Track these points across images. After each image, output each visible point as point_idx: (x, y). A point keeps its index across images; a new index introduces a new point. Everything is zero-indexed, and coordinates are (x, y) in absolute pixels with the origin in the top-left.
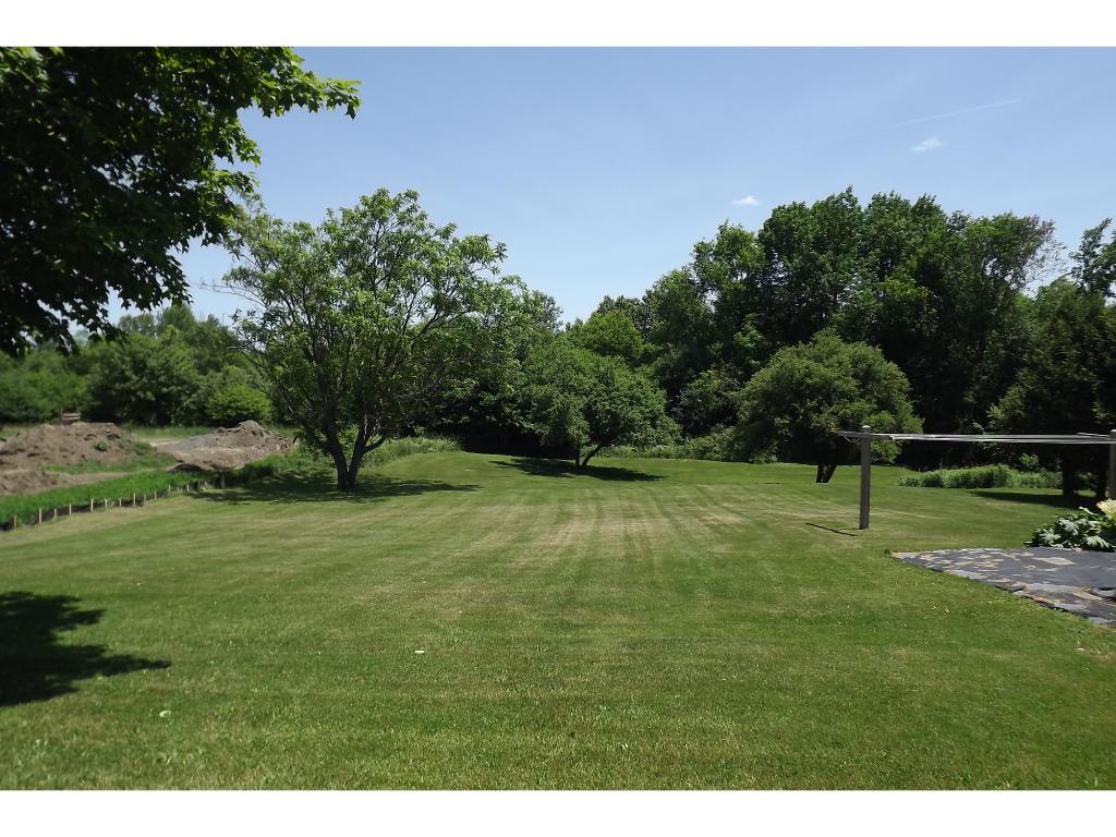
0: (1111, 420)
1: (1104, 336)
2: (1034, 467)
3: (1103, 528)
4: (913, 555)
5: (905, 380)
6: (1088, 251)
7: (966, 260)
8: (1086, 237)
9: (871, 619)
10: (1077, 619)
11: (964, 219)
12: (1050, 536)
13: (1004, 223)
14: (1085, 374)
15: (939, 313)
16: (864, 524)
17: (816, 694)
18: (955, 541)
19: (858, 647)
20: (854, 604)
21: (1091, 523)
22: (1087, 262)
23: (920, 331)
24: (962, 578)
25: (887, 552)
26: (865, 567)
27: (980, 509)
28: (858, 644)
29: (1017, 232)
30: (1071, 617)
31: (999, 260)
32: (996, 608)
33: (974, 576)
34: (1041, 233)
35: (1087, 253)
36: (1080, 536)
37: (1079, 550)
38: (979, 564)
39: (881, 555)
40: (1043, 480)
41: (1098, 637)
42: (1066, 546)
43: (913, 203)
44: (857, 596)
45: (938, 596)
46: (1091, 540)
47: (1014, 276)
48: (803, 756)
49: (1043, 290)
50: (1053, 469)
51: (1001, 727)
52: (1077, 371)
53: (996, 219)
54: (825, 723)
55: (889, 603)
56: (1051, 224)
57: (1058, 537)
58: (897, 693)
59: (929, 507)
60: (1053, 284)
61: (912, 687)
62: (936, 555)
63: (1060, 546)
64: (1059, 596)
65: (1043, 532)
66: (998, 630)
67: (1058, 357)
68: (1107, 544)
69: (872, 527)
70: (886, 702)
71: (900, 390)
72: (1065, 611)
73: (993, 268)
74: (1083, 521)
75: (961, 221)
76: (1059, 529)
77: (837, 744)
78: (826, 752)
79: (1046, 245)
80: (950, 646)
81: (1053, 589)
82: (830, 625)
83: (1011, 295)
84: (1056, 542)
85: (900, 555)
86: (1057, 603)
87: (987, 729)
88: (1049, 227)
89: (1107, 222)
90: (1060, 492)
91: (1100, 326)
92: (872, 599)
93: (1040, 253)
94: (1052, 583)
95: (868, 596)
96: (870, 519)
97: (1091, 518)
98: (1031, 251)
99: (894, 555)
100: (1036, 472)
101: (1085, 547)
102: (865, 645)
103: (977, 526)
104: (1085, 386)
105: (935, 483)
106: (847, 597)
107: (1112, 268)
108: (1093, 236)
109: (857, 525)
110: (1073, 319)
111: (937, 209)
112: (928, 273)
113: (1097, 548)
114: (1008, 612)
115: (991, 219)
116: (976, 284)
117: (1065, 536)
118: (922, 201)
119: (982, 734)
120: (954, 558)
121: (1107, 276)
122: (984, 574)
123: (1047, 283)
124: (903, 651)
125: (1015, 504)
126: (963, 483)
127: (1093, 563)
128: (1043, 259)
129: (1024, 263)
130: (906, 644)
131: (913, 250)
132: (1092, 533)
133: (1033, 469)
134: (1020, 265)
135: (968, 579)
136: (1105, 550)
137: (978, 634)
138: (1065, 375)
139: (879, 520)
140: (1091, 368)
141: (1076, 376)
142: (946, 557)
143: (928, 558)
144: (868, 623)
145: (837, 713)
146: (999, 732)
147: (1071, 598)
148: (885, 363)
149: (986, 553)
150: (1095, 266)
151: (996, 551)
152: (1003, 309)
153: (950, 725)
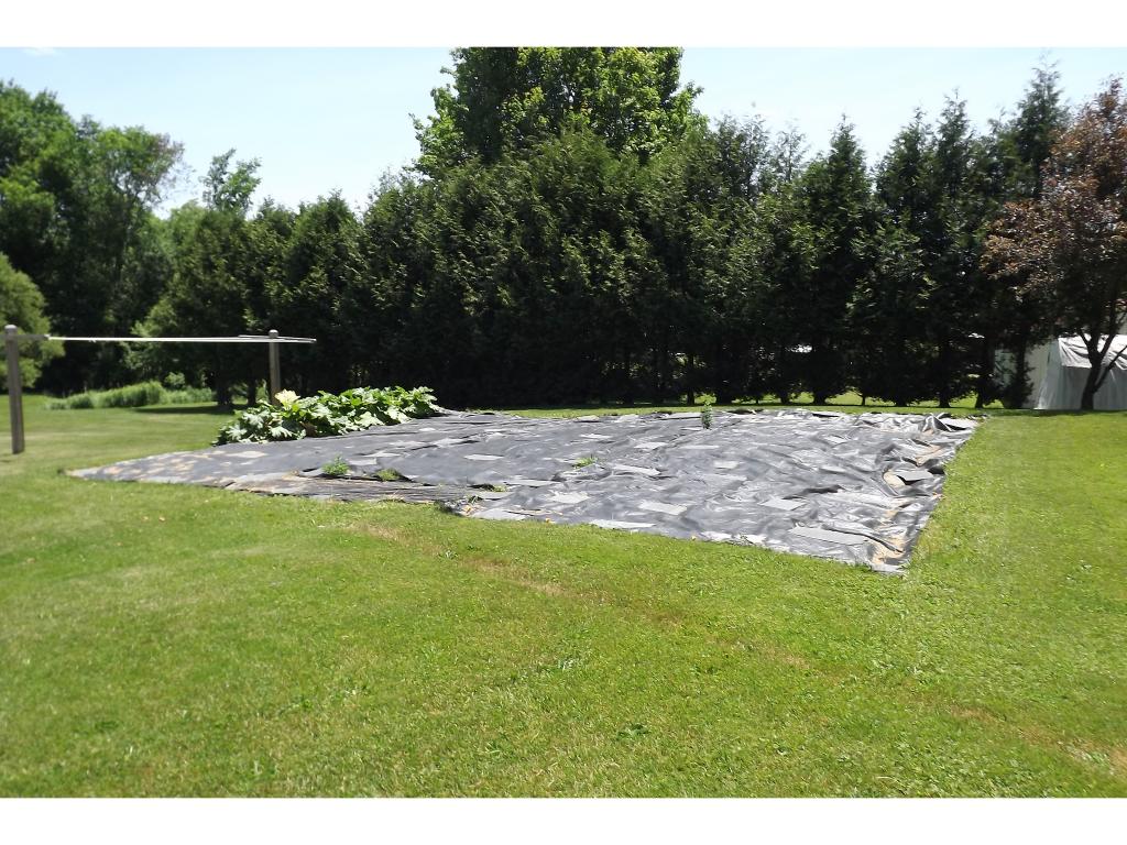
0: (260, 327)
1: (248, 248)
2: (181, 385)
3: (284, 418)
4: (94, 471)
5: (38, 294)
6: (216, 177)
7: (98, 169)
8: (214, 164)
9: (71, 546)
10: (303, 499)
11: (94, 125)
12: (236, 432)
13: (135, 136)
14: (234, 283)
15: (69, 225)
16: (18, 447)
17: (36, 662)
18: (135, 451)
19: (72, 582)
20: (39, 533)
21: (273, 414)
22: (215, 187)
23: (49, 243)
24: (164, 484)
25: (60, 471)
26: (39, 491)
27: (145, 424)
28: (68, 578)
29: (150, 148)
30: (294, 500)
31: (132, 173)
32: (215, 506)
33: (175, 480)
34: (172, 152)
35: (215, 178)
36: (265, 429)
37: (265, 442)
38: (173, 469)
39: (53, 477)
40: (189, 397)
41: (328, 512)
42: (253, 440)
43: (33, 97)
44: (40, 524)
45: (144, 506)
46: (276, 431)
47: (148, 192)
48: (58, 767)
49: (175, 212)
50: (199, 387)
51: (304, 626)
52: (227, 281)
53: (128, 130)
54: (72, 698)
55: (86, 525)
56: (181, 145)
57: (244, 431)
58: (158, 626)
59: (87, 427)
60: (184, 207)
61: (174, 610)
62: (122, 466)
63: (247, 441)
64: (272, 483)
65: (229, 429)
66: (228, 527)
67: (209, 267)
68: (290, 434)
69: (30, 451)
70: (149, 641)
71: (33, 305)
72: (285, 495)
73: (127, 182)
74: (265, 413)
75: (91, 126)
76: (245, 424)
77: (104, 727)
78: (93, 744)
79: (177, 166)
80: (186, 555)
81: (261, 478)
82: (16, 566)
83: (144, 214)
84: (243, 437)
85: (77, 473)
86: (273, 490)
87: (291, 633)
88: (178, 149)
89: (233, 151)
90: (216, 403)
91: (244, 238)
92: (64, 524)
93: (171, 173)
94: (256, 473)
95: (56, 521)
96: (26, 443)
97: (272, 411)
98: (164, 170)
99: (69, 473)
100: (183, 390)
101: (271, 438)
102: (82, 576)
103: (151, 437)
104: (234, 296)
105: (85, 405)
106: (28, 528)
107: (237, 196)
108: (221, 162)
109: (10, 450)
110: (219, 229)
111: (60, 108)
112: (53, 178)
113: (282, 438)
114: (230, 507)
115: (122, 129)
116: (109, 199)
117: (251, 430)
118: (42, 95)
119: (287, 641)
120: (145, 467)
121: (233, 204)
122: (183, 477)
123: (179, 205)
124: (135, 572)
125: (177, 416)
126: (118, 403)
127: (283, 451)
128: (174, 179)
129: (158, 180)
130: (132, 564)
131: (34, 153)
132: (275, 424)
133: (180, 387)
134: (153, 182)
135: (169, 484)
136: (289, 438)
137: (211, 536)
138: (217, 285)
139: (34, 444)
140: (239, 277)
141: (226, 285)
142: (135, 467)
143: (112, 470)
144: (68, 551)
145: (83, 679)
146: (306, 631)
147: (285, 484)
148: (12, 271)
149: (177, 457)
150: (223, 192)
151: (186, 454)
152: (138, 225)
153: (247, 643)
